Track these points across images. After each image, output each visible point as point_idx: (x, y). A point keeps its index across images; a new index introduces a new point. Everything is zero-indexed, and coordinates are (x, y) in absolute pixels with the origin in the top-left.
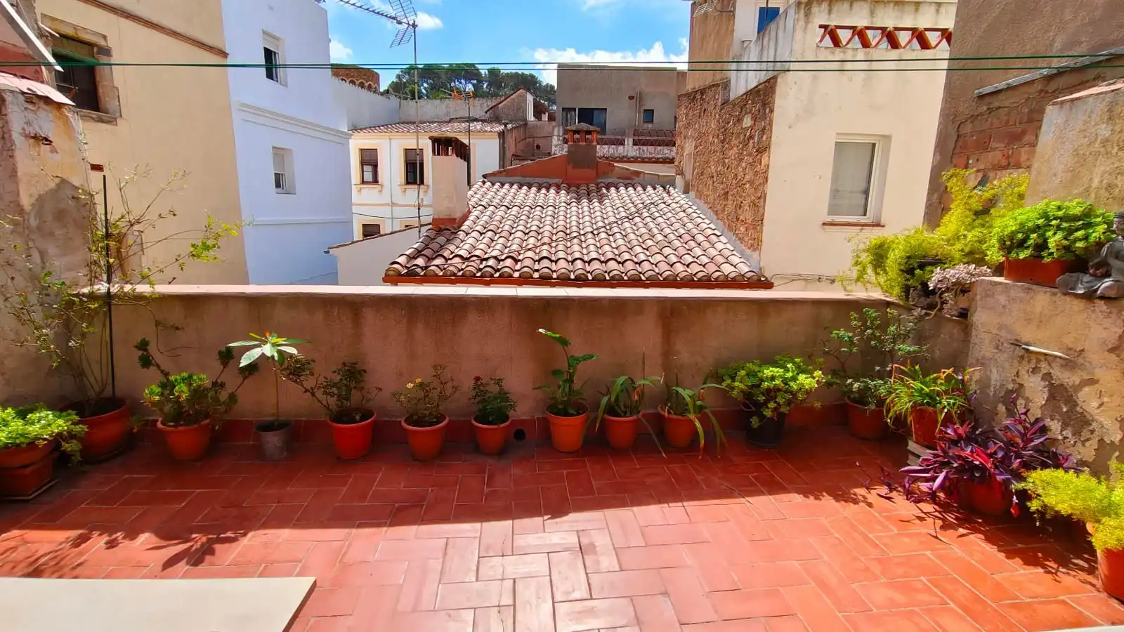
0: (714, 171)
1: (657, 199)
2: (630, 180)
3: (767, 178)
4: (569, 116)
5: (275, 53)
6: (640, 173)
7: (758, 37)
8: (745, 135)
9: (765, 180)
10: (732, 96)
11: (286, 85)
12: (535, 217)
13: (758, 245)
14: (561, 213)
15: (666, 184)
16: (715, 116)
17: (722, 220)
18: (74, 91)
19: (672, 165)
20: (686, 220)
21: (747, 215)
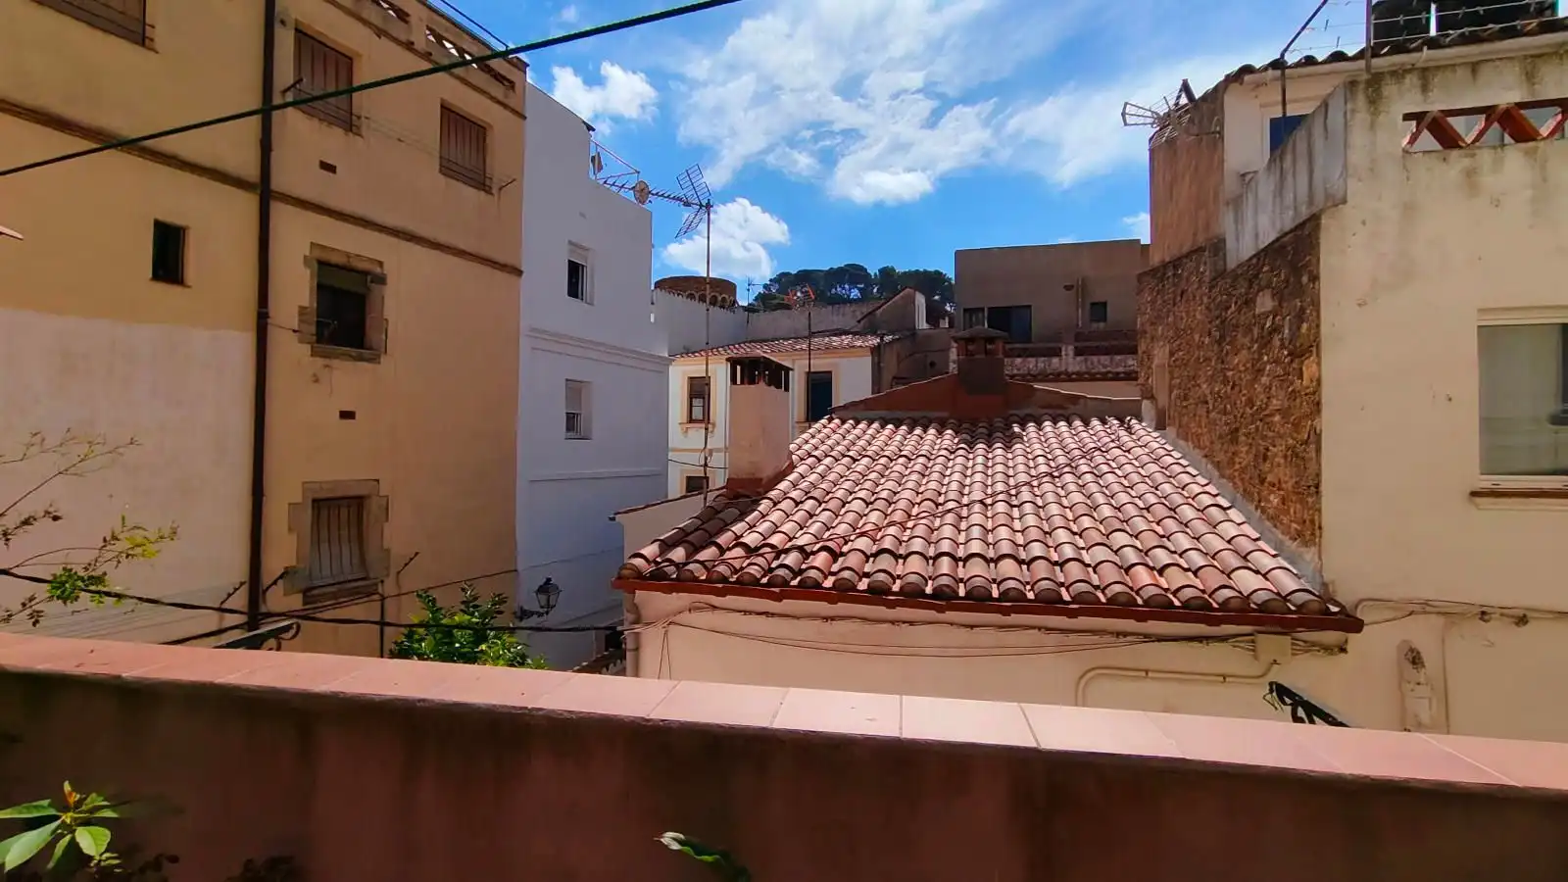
0: (1207, 392)
1: (1108, 440)
2: (1063, 410)
3: (1318, 404)
4: (974, 319)
5: (583, 266)
6: (1079, 397)
7: (1272, 160)
8: (1263, 328)
9: (1314, 408)
10: (1231, 264)
11: (591, 304)
12: (893, 475)
13: (1313, 534)
14: (937, 468)
15: (1124, 413)
16: (1201, 299)
17: (1231, 478)
18: (332, 326)
19: (1135, 382)
20: (1159, 478)
21: (1281, 472)
